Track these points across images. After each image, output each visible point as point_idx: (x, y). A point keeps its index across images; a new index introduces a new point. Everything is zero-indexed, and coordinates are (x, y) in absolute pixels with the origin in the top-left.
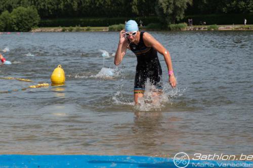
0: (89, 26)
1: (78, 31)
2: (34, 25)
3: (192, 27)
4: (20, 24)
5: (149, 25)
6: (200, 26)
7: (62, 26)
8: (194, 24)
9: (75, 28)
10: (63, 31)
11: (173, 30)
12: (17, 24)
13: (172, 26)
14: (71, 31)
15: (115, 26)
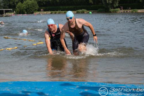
0: (65, 10)
1: (59, 13)
2: (35, 10)
3: (123, 11)
4: (28, 10)
5: (99, 10)
6: (127, 10)
7: (51, 11)
8: (124, 9)
9: (58, 12)
10: (51, 13)
11: (112, 13)
12: (26, 10)
13: (112, 10)
14: (55, 13)
15: (80, 11)
